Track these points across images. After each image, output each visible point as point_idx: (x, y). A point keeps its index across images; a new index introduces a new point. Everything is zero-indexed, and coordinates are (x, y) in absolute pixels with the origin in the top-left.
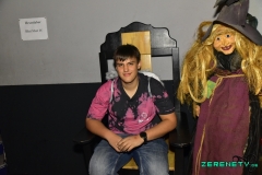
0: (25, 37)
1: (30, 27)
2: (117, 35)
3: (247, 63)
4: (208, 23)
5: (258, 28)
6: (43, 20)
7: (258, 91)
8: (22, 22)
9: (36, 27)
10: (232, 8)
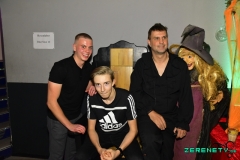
0: (36, 46)
1: (41, 39)
2: (107, 49)
3: (203, 77)
4: (176, 46)
5: (211, 53)
6: (52, 35)
7: (209, 98)
8: (35, 35)
9: (46, 39)
10: (193, 37)
